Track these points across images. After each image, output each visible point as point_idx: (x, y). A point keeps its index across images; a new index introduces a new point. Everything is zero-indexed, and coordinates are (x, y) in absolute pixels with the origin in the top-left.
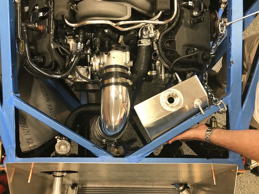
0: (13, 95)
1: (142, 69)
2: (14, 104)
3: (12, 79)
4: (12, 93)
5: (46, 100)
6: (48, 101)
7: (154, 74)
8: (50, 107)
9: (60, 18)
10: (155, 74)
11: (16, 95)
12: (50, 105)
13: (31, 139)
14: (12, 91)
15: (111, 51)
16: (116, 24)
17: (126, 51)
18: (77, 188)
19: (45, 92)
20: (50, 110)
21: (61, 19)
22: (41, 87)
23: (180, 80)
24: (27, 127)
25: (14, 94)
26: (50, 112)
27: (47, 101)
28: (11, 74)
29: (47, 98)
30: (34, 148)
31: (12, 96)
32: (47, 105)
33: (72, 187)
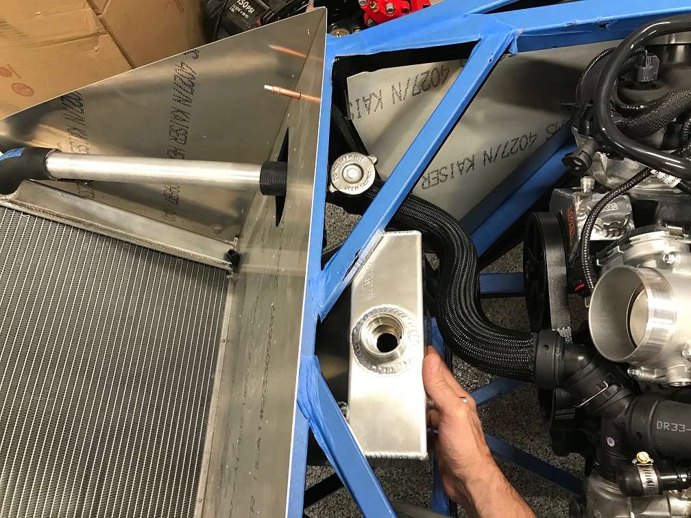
0: (514, 35)
1: (663, 425)
2: (487, 39)
3: (565, 25)
4: (520, 31)
5: (488, 153)
6: (487, 159)
8: (467, 164)
10: (645, 486)
11: (516, 41)
12: (472, 165)
13: (380, 106)
14: (528, 29)
19: (514, 150)
20: (459, 165)
22: (528, 136)
24: (415, 92)
25: (517, 37)
26: (452, 165)
27: (485, 154)
28: (579, 22)
29: (494, 156)
30: (353, 114)
31: (512, 32)
32: (474, 156)
33: (231, 252)
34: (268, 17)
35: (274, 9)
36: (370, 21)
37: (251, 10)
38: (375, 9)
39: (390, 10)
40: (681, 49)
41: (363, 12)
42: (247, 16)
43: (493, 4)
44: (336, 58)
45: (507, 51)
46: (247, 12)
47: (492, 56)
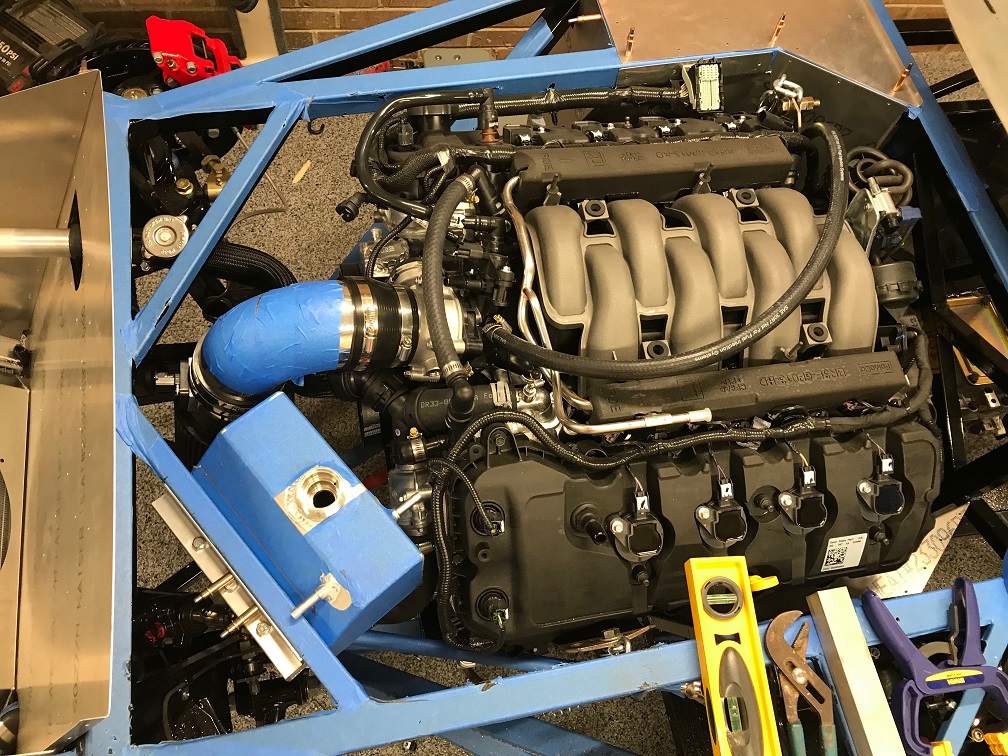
0: (304, 103)
2: (281, 106)
3: (349, 96)
4: (309, 99)
7: (414, 447)
9: (518, 165)
10: (415, 453)
11: (307, 109)
14: (316, 98)
15: (457, 300)
16: (530, 290)
17: (464, 340)
18: (14, 366)
21: (518, 168)
23: (396, 513)
25: (307, 106)
28: (360, 93)
31: (302, 100)
33: (18, 348)
34: (40, 65)
35: (47, 57)
36: (170, 81)
37: (14, 56)
38: (174, 67)
39: (192, 69)
40: (436, 119)
41: (161, 70)
42: (9, 64)
43: (285, 73)
44: (131, 120)
45: (300, 118)
46: (8, 58)
47: (285, 123)
